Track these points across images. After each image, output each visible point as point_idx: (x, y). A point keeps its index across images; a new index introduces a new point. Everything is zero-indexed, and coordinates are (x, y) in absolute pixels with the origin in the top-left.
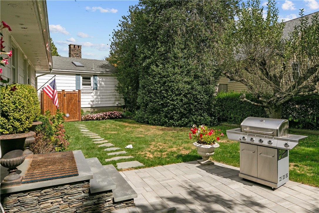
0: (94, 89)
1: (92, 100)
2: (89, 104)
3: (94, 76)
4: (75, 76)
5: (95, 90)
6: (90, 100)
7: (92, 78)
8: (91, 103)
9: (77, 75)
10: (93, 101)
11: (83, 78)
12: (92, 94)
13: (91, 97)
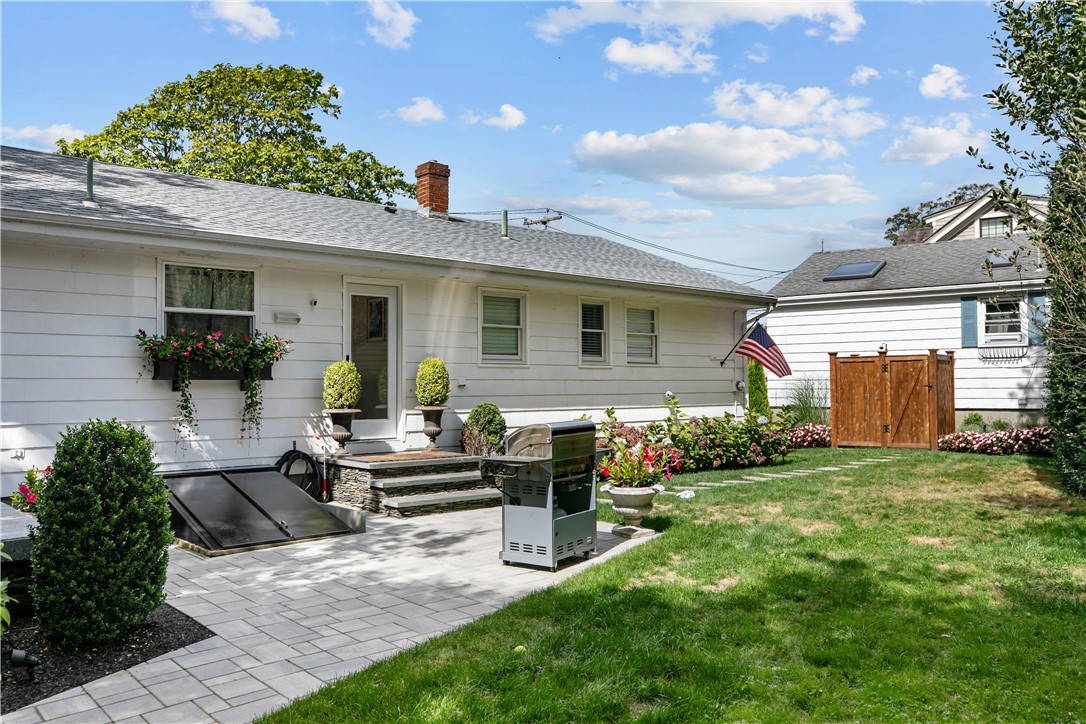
0: (1031, 344)
1: (1024, 382)
2: (1012, 396)
3: (1032, 294)
4: (959, 304)
5: (1035, 348)
6: (1013, 383)
7: (1023, 306)
8: (1021, 394)
9: (964, 298)
10: (1027, 388)
11: (990, 308)
12: (1025, 362)
13: (1018, 373)
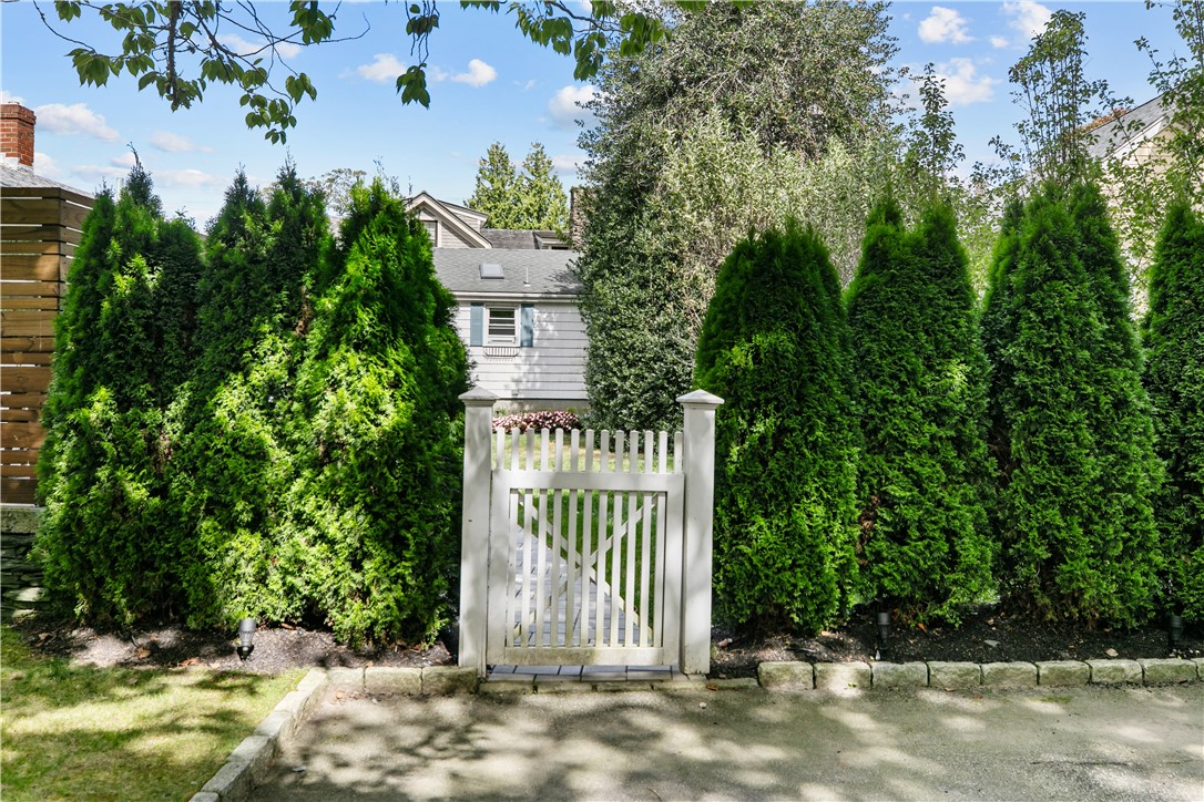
0: (522, 346)
1: (516, 376)
2: (507, 388)
3: (525, 305)
4: (469, 309)
5: (525, 349)
6: (508, 377)
7: (518, 313)
8: (513, 386)
9: (474, 304)
10: (518, 381)
11: (493, 314)
12: (517, 360)
13: (512, 368)
